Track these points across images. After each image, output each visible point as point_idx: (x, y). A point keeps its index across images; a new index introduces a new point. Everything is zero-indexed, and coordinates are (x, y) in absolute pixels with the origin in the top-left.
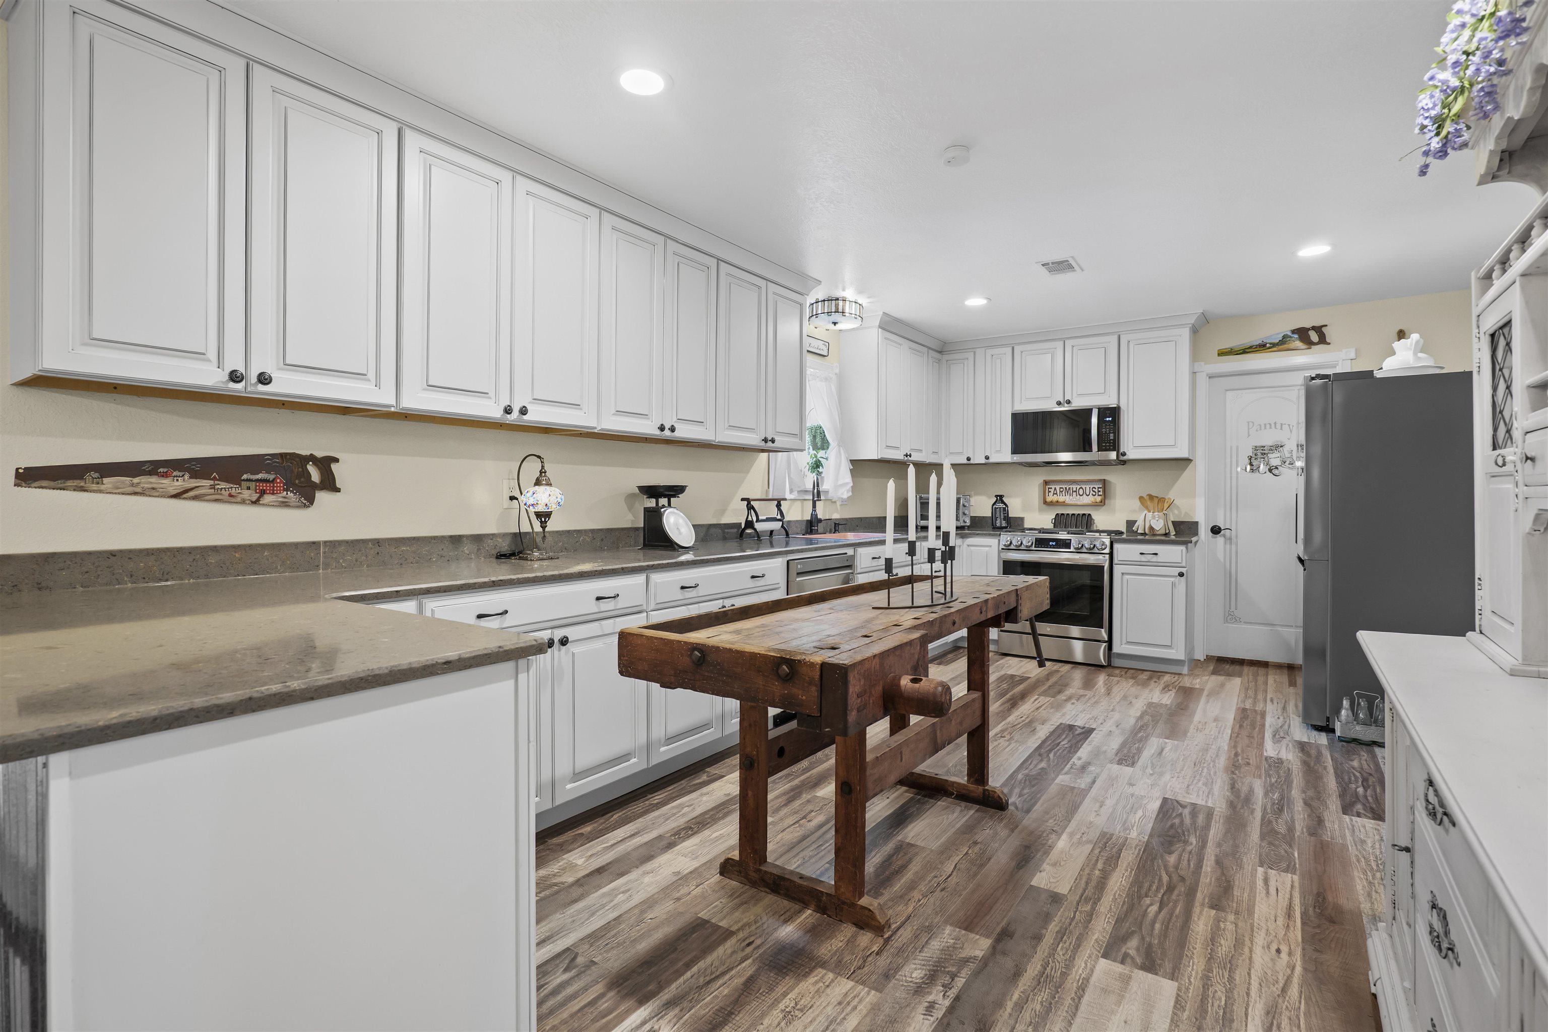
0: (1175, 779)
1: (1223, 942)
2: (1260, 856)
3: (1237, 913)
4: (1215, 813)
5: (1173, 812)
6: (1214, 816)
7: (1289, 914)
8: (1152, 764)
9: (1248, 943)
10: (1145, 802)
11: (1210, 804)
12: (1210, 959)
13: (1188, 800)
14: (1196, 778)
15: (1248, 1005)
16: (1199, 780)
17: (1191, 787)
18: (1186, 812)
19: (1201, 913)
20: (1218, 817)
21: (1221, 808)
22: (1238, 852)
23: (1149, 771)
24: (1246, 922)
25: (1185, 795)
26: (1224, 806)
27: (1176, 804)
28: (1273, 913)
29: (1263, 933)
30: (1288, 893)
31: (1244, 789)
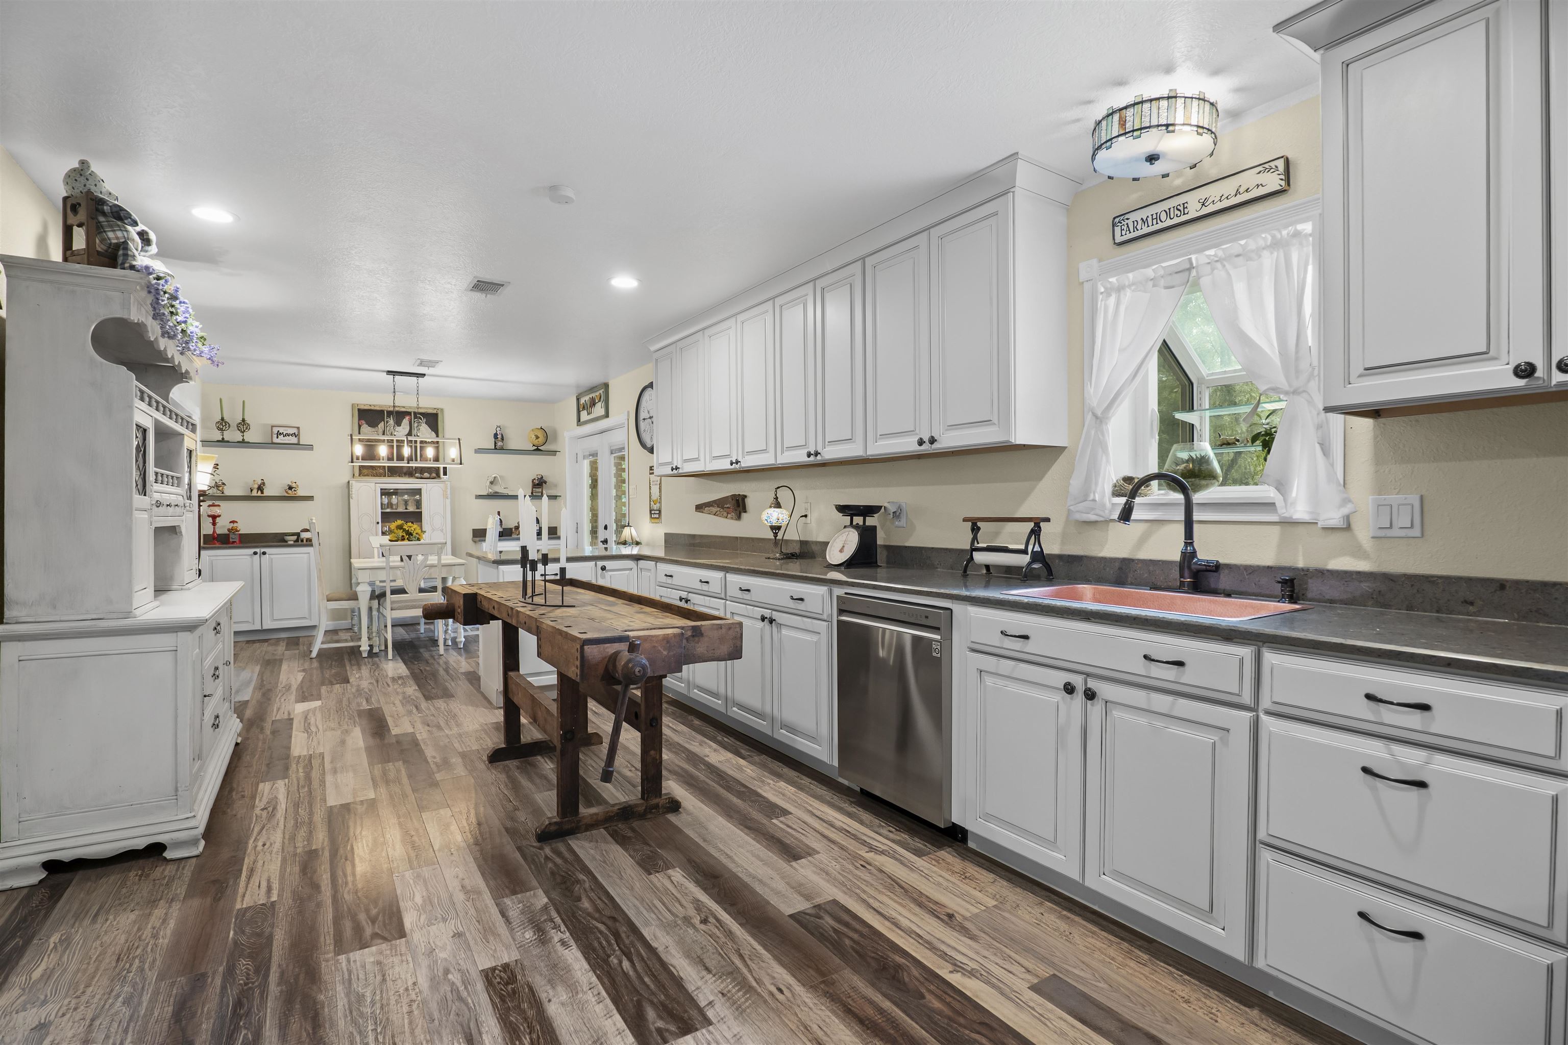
0: (410, 983)
1: (304, 834)
2: (273, 914)
3: (295, 855)
4: (332, 947)
5: (384, 921)
6: (332, 941)
7: (252, 871)
8: (461, 999)
9: (286, 842)
10: (423, 917)
11: (342, 958)
12: (311, 822)
13: (374, 949)
14: (378, 1005)
15: (286, 814)
16: (373, 1003)
17: (379, 978)
18: (368, 931)
19: (323, 843)
20: (328, 942)
21: (327, 961)
22: (298, 907)
23: (454, 977)
24: (288, 852)
25: (381, 958)
26: (323, 964)
27: (386, 935)
28: (266, 866)
29: (275, 850)
30: (249, 889)
31: (296, 1024)
